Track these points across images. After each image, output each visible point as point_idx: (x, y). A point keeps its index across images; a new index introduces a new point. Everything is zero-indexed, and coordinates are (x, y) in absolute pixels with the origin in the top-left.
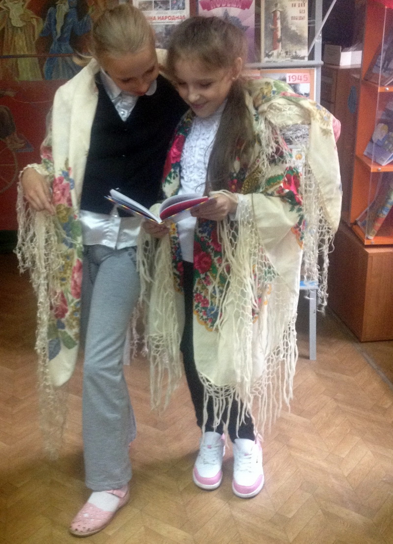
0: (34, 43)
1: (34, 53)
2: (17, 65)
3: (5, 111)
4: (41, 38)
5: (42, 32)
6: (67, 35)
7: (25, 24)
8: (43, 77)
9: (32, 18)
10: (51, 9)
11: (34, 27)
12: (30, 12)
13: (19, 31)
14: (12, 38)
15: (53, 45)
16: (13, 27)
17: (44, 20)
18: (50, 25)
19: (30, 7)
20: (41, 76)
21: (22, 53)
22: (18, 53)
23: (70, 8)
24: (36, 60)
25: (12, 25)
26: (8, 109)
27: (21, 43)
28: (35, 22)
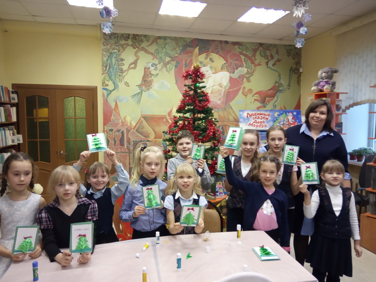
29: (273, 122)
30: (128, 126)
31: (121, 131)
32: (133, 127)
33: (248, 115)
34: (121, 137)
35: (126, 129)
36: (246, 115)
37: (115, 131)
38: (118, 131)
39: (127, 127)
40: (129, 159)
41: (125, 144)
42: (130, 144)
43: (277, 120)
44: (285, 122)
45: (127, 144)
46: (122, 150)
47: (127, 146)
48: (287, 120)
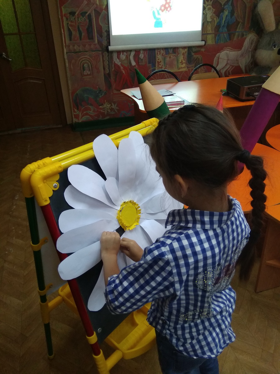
0: (214, 28)
1: (214, 32)
2: (207, 37)
3: (200, 58)
4: (216, 26)
5: (217, 23)
6: (226, 24)
7: (212, 20)
8: (215, 42)
9: (214, 17)
10: (222, 13)
11: (215, 21)
12: (214, 15)
13: (209, 23)
14: (207, 26)
15: (220, 29)
16: (208, 22)
17: (219, 18)
18: (220, 20)
19: (214, 13)
20: (214, 42)
21: (209, 33)
22: (208, 32)
23: (229, 13)
24: (214, 35)
25: (207, 20)
26: (201, 56)
27: (209, 28)
28: (215, 19)
30: (97, 5)
31: (87, 15)
32: (104, 7)
34: (88, 24)
35: (95, 10)
37: (77, 15)
38: (83, 14)
39: (95, 6)
40: (103, 61)
41: (95, 37)
42: (101, 36)
45: (97, 37)
46: (92, 46)
47: (98, 40)
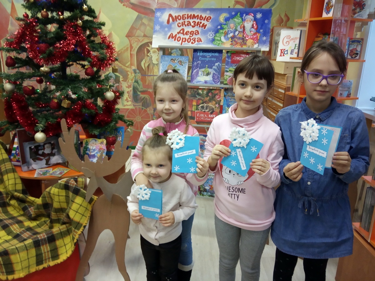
29: (215, 33)
33: (171, 18)
36: (167, 18)
43: (222, 28)
44: (237, 33)
48: (242, 30)
